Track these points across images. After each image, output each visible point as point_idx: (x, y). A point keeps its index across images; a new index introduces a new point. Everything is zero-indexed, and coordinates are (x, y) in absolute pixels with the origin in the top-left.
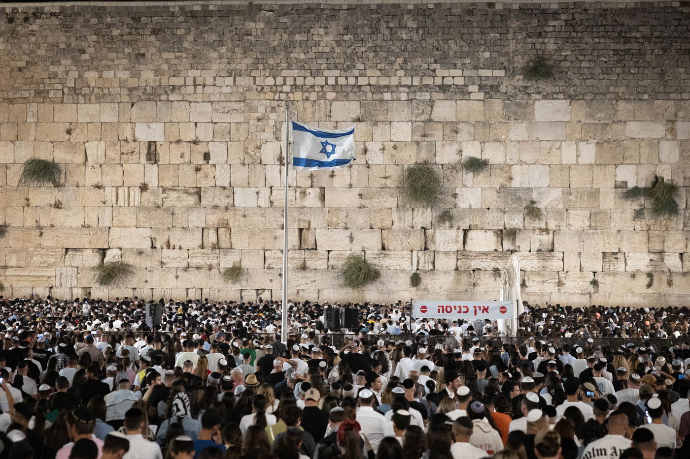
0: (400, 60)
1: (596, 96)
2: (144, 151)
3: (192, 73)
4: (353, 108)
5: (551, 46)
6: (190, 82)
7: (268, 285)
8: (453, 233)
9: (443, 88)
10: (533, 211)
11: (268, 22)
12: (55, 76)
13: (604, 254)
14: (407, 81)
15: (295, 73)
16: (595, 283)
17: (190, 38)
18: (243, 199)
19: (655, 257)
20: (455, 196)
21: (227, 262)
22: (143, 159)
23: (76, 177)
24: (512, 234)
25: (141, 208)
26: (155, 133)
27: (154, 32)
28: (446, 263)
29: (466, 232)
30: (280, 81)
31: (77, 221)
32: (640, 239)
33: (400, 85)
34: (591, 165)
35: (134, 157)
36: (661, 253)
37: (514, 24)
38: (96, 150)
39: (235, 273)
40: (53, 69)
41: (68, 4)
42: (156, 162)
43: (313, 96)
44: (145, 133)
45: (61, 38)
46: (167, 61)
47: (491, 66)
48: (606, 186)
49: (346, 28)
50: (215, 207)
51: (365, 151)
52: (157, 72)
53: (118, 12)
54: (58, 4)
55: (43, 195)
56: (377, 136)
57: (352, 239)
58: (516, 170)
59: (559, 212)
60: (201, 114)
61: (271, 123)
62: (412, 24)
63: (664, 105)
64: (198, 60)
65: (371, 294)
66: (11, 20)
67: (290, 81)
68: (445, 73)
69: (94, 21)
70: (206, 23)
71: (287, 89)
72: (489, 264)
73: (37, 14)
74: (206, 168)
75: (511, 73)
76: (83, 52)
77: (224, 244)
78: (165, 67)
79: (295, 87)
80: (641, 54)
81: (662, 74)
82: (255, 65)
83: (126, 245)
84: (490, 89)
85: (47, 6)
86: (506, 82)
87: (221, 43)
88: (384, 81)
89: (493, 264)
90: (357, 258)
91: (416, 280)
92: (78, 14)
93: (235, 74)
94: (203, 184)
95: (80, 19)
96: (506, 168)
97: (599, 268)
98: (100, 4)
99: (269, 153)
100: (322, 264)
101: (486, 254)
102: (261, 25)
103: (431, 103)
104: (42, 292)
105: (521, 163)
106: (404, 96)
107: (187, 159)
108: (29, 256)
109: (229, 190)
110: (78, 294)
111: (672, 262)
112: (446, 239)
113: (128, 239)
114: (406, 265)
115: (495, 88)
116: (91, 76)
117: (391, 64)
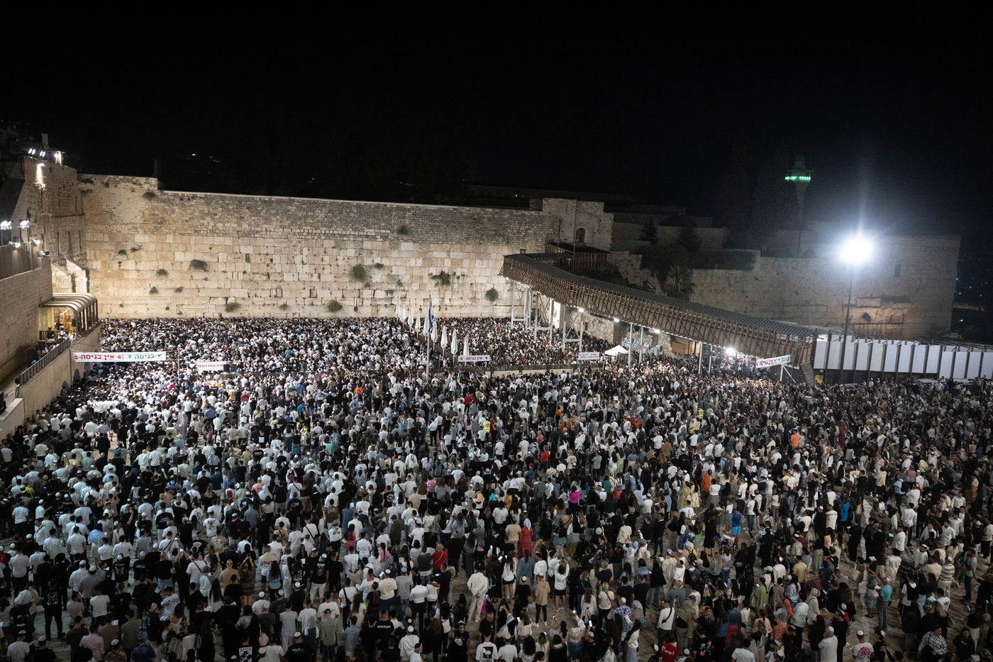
0: (350, 225)
1: (423, 241)
2: (244, 258)
3: (265, 226)
4: (332, 243)
5: (407, 222)
6: (264, 230)
7: (298, 312)
8: (370, 291)
9: (367, 236)
10: (400, 284)
11: (297, 207)
12: (203, 224)
13: (424, 299)
14: (353, 233)
15: (308, 228)
16: (421, 309)
17: (264, 211)
18: (287, 277)
19: (442, 300)
20: (371, 277)
21: (281, 302)
22: (244, 261)
23: (213, 267)
24: (392, 292)
25: (243, 281)
26: (250, 250)
27: (248, 208)
28: (367, 303)
29: (374, 291)
30: (302, 231)
31: (215, 285)
32: (436, 293)
33: (350, 234)
34: (420, 267)
35: (240, 260)
36: (443, 298)
38: (222, 257)
39: (284, 307)
40: (202, 221)
41: (208, 194)
42: (249, 262)
43: (316, 237)
44: (244, 250)
45: (206, 209)
46: (254, 220)
47: (385, 229)
48: (425, 274)
49: (329, 211)
50: (276, 281)
51: (337, 260)
52: (249, 225)
53: (231, 199)
54: (203, 194)
55: (199, 275)
56: (341, 254)
57: (331, 294)
58: (394, 268)
59: (409, 284)
60: (270, 243)
61: (299, 248)
62: (355, 211)
63: (447, 246)
64: (267, 221)
65: (340, 315)
66: (182, 199)
67: (306, 231)
68: (368, 230)
69: (221, 202)
70: (271, 205)
71: (305, 234)
72: (383, 303)
73: (194, 197)
74: (271, 265)
75: (392, 232)
76: (216, 215)
77: (279, 295)
78: (253, 223)
79: (308, 233)
80: (439, 227)
81: (446, 235)
82: (292, 224)
83: (237, 296)
84: (385, 238)
85: (199, 194)
86: (390, 235)
87: (277, 214)
88: (344, 233)
89: (385, 303)
90: (334, 301)
91: (356, 309)
92: (213, 198)
93: (283, 227)
94: (270, 271)
95: (214, 201)
96: (390, 268)
98: (223, 195)
99: (298, 259)
100: (319, 303)
101: (382, 299)
102: (294, 208)
103: (362, 242)
104: (199, 315)
105: (395, 265)
106: (352, 239)
107: (263, 260)
108: (193, 300)
109: (281, 274)
110: (216, 316)
111: (447, 302)
112: (367, 293)
113: (237, 293)
114: (352, 303)
115: (386, 237)
116: (220, 225)
117: (347, 226)
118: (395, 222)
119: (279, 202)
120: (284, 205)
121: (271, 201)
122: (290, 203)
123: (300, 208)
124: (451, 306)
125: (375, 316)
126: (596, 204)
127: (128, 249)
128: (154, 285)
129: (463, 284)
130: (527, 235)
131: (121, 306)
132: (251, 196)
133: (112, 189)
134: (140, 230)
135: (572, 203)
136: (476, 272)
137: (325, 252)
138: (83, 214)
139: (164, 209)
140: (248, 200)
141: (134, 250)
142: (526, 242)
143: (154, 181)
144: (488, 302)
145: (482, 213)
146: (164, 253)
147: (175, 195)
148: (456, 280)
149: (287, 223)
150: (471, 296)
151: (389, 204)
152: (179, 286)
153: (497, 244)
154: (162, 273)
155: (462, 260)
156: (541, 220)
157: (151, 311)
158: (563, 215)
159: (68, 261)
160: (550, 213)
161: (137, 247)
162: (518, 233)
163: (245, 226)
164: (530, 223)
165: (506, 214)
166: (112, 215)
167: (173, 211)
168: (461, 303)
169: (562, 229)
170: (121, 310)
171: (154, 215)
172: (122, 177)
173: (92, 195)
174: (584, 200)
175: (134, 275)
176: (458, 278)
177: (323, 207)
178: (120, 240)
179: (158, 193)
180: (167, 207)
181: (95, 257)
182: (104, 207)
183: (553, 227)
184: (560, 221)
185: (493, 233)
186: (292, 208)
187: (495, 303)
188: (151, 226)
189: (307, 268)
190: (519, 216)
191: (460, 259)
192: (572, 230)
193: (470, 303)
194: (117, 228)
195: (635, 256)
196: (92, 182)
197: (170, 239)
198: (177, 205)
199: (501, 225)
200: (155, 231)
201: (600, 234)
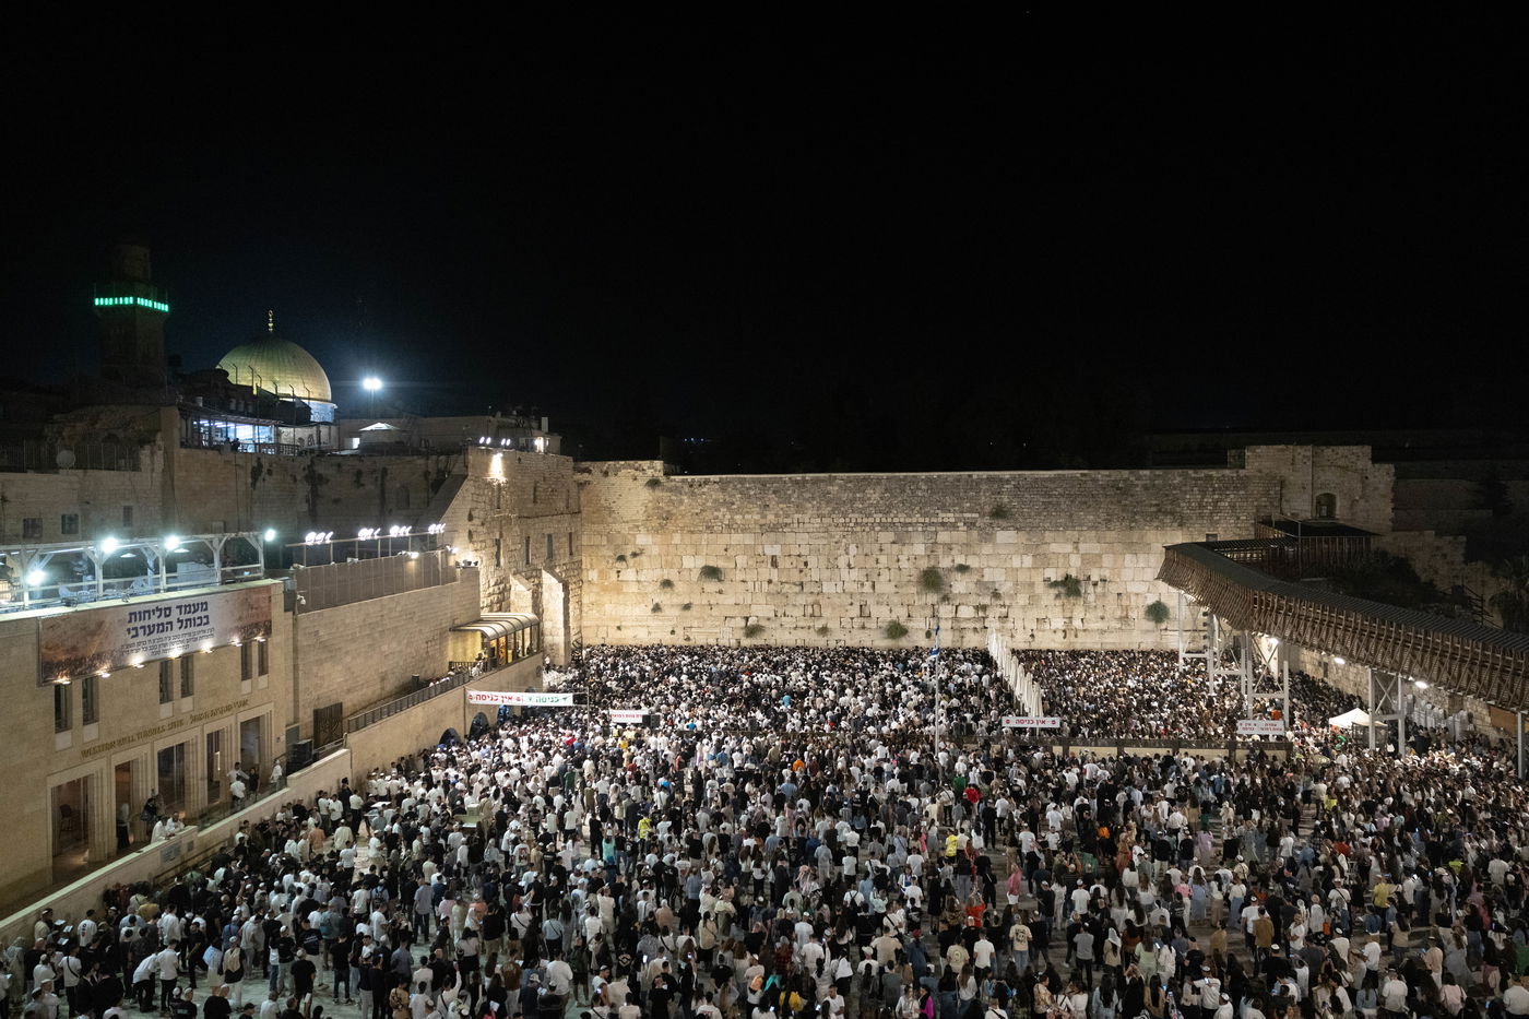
0: (917, 508)
1: (1033, 528)
2: (770, 561)
3: (796, 516)
4: (891, 536)
5: (1006, 500)
6: (795, 521)
7: (843, 638)
8: (950, 607)
9: (943, 524)
10: (996, 595)
11: (840, 486)
12: (717, 518)
13: (1038, 619)
14: (922, 520)
15: (857, 515)
16: (1032, 636)
17: (795, 496)
18: (828, 588)
19: (1068, 621)
20: (951, 586)
21: (819, 624)
22: (769, 565)
23: (730, 576)
24: (984, 608)
25: (768, 593)
26: (776, 550)
27: (774, 492)
28: (945, 625)
29: (957, 607)
30: (848, 520)
31: (732, 601)
32: (1058, 610)
33: (918, 522)
34: (1029, 568)
35: (764, 565)
36: (1071, 618)
37: (984, 487)
38: (741, 560)
39: (824, 631)
40: (716, 513)
41: (724, 476)
42: (777, 567)
43: (867, 529)
44: (770, 550)
45: (721, 497)
46: (782, 509)
47: (971, 510)
48: (1038, 579)
49: (886, 490)
50: (812, 593)
51: (898, 560)
52: (777, 515)
53: (753, 481)
54: (718, 476)
55: (712, 586)
56: (905, 552)
57: (891, 611)
58: (986, 571)
59: (1011, 595)
60: (803, 539)
61: (843, 544)
62: (925, 487)
63: (1073, 534)
64: (800, 508)
65: (905, 643)
67: (854, 521)
68: (944, 515)
69: (739, 486)
70: (804, 487)
71: (852, 525)
72: (971, 625)
73: (706, 482)
74: (806, 570)
75: (982, 515)
76: (733, 504)
77: (817, 614)
78: (781, 512)
79: (856, 523)
80: (1058, 504)
81: (1071, 516)
82: (833, 511)
83: (760, 615)
84: (971, 525)
85: (713, 478)
86: (979, 520)
87: (813, 498)
88: (909, 520)
89: (974, 625)
90: (895, 622)
91: (928, 635)
92: (730, 482)
93: (821, 516)
94: (804, 580)
95: (731, 485)
96: (980, 570)
97: (1035, 628)
98: (742, 476)
99: (842, 562)
100: (874, 626)
101: (969, 619)
102: (836, 488)
103: (936, 532)
104: (712, 641)
105: (989, 567)
106: (920, 529)
107: (794, 565)
108: (705, 621)
109: (819, 583)
110: (733, 643)
111: (1077, 623)
112: (945, 611)
113: (761, 611)
114: (922, 625)
115: (973, 524)
116: (738, 518)
117: (913, 510)
118: (986, 500)
119: (815, 482)
120: (822, 485)
121: (804, 481)
122: (831, 481)
123: (843, 488)
124: (1085, 630)
125: (958, 645)
126: (1355, 449)
127: (628, 554)
128: (657, 600)
129: (1104, 595)
130: (1217, 509)
131: (619, 628)
132: (778, 476)
133: (612, 479)
134: (642, 528)
135: (1303, 452)
136: (1127, 574)
137: (881, 550)
138: (580, 512)
139: (671, 501)
140: (773, 481)
141: (635, 555)
142: (1217, 522)
143: (659, 464)
144: (1151, 625)
145: (1132, 478)
146: (670, 558)
147: (683, 481)
148: (1091, 589)
149: (826, 510)
150: (1118, 613)
151: (975, 474)
152: (686, 602)
153: (1162, 527)
154: (667, 584)
155: (1100, 556)
156: (1243, 483)
157: (653, 636)
158: (1285, 472)
159: (543, 571)
160: (1260, 471)
161: (638, 551)
162: (1201, 506)
163: (771, 517)
164: (1223, 490)
165: (1176, 477)
166: (611, 511)
167: (681, 502)
168: (1101, 625)
169: (1287, 496)
170: (619, 634)
171: (658, 508)
172: (623, 463)
173: (588, 487)
174: (1328, 444)
175: (634, 588)
176: (1095, 584)
177: (877, 485)
178: (619, 542)
179: (663, 479)
180: (673, 498)
181: (591, 565)
182: (603, 502)
183: (1267, 494)
184: (1282, 484)
185: (1154, 509)
186: (834, 489)
187: (1163, 626)
188: (655, 523)
189: (855, 574)
190: (1200, 479)
191: (1096, 555)
192: (1307, 497)
193: (1118, 626)
194: (617, 527)
195: (1451, 538)
196: (589, 472)
197: (677, 538)
198: (686, 494)
199: (1167, 495)
200: (660, 529)
201: (1367, 501)
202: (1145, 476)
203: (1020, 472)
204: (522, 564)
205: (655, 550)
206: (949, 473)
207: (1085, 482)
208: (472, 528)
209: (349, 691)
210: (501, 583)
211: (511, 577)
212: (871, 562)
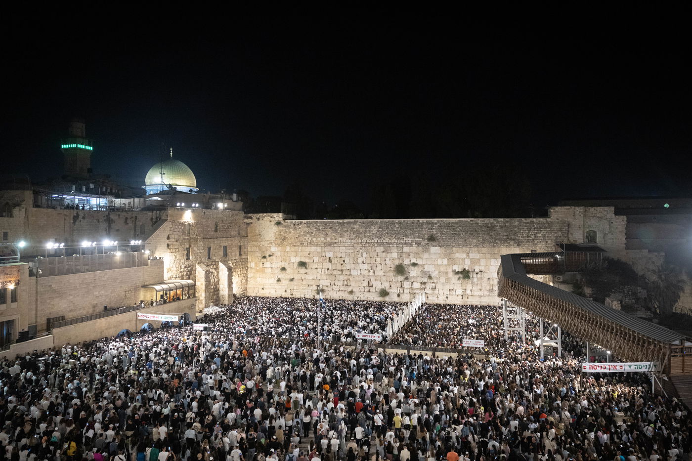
0: (394, 236)
1: (447, 246)
2: (328, 259)
3: (340, 239)
4: (382, 249)
5: (435, 232)
6: (340, 241)
7: (360, 296)
8: (409, 283)
9: (406, 243)
10: (430, 277)
12: (305, 239)
13: (450, 289)
14: (396, 241)
15: (367, 239)
16: (447, 297)
17: (340, 230)
18: (354, 272)
19: (464, 290)
20: (409, 273)
21: (349, 289)
22: (328, 261)
23: (311, 266)
24: (425, 283)
25: (327, 274)
26: (329, 255)
27: (330, 228)
28: (407, 291)
29: (412, 283)
30: (363, 241)
31: (311, 277)
32: (459, 285)
33: (394, 243)
34: (446, 265)
35: (326, 261)
37: (425, 226)
38: (316, 259)
39: (351, 292)
40: (305, 237)
41: (309, 220)
42: (331, 262)
43: (371, 245)
45: (307, 230)
46: (334, 236)
47: (419, 237)
48: (450, 271)
49: (380, 227)
50: (346, 275)
51: (385, 260)
52: (331, 239)
53: (321, 223)
54: (306, 221)
55: (303, 270)
56: (388, 256)
57: (382, 284)
58: (426, 266)
59: (437, 278)
60: (342, 250)
61: (361, 252)
62: (398, 226)
63: (466, 249)
64: (342, 235)
65: (387, 299)
66: (294, 225)
67: (365, 241)
68: (406, 239)
69: (315, 225)
70: (344, 225)
71: (364, 243)
72: (418, 291)
73: (301, 223)
74: (344, 264)
75: (424, 239)
76: (312, 233)
77: (349, 284)
79: (367, 243)
80: (460, 235)
81: (465, 240)
82: (356, 237)
83: (324, 284)
84: (418, 244)
85: (304, 221)
86: (422, 242)
87: (347, 231)
88: (390, 241)
89: (420, 291)
90: (383, 289)
91: (399, 295)
92: (311, 223)
93: (351, 239)
94: (343, 268)
95: (312, 225)
96: (423, 266)
97: (448, 293)
98: (316, 220)
99: (360, 261)
100: (374, 291)
101: (418, 289)
102: (358, 226)
103: (403, 247)
104: (302, 296)
105: (427, 264)
106: (395, 246)
107: (339, 262)
108: (299, 286)
109: (350, 270)
110: (311, 297)
111: (468, 292)
112: (407, 284)
113: (324, 283)
115: (420, 244)
116: (314, 239)
117: (392, 237)
118: (426, 233)
119: (348, 223)
120: (352, 225)
121: (344, 223)
122: (355, 223)
123: (361, 227)
124: (472, 295)
126: (606, 208)
127: (267, 255)
128: (279, 277)
129: (481, 278)
130: (536, 237)
132: (332, 220)
133: (261, 221)
134: (273, 244)
135: (579, 210)
136: (493, 269)
137: (377, 255)
138: (247, 236)
139: (286, 231)
140: (330, 223)
141: (270, 256)
142: (536, 244)
143: (281, 215)
145: (495, 222)
146: (285, 257)
147: (291, 223)
148: (475, 275)
149: (353, 237)
150: (488, 288)
151: (421, 220)
152: (292, 277)
153: (509, 246)
154: (283, 269)
155: (479, 259)
156: (550, 225)
157: (277, 293)
158: (570, 219)
159: (219, 263)
160: (558, 219)
161: (272, 254)
162: (528, 236)
163: (329, 239)
164: (539, 228)
165: (516, 222)
166: (260, 236)
167: (290, 232)
168: (480, 293)
169: (571, 231)
170: (263, 292)
171: (280, 235)
172: (265, 214)
173: (251, 225)
174: (592, 206)
175: (269, 271)
176: (477, 273)
177: (376, 225)
178: (264, 250)
179: (282, 222)
180: (287, 230)
181: (252, 260)
182: (257, 232)
183: (561, 230)
184: (569, 225)
185: (505, 237)
186: (356, 227)
189: (366, 266)
190: (528, 223)
191: (478, 259)
192: (581, 232)
193: (488, 294)
194: (263, 243)
195: (656, 254)
196: (251, 218)
197: (288, 249)
198: (292, 228)
199: (511, 231)
200: (281, 245)
201: (612, 234)
202: (501, 221)
203: (441, 219)
204: (205, 259)
205: (279, 254)
206: (409, 220)
207: (472, 224)
208: (169, 243)
209: (71, 311)
210: (189, 267)
211: (197, 265)
212: (373, 261)
